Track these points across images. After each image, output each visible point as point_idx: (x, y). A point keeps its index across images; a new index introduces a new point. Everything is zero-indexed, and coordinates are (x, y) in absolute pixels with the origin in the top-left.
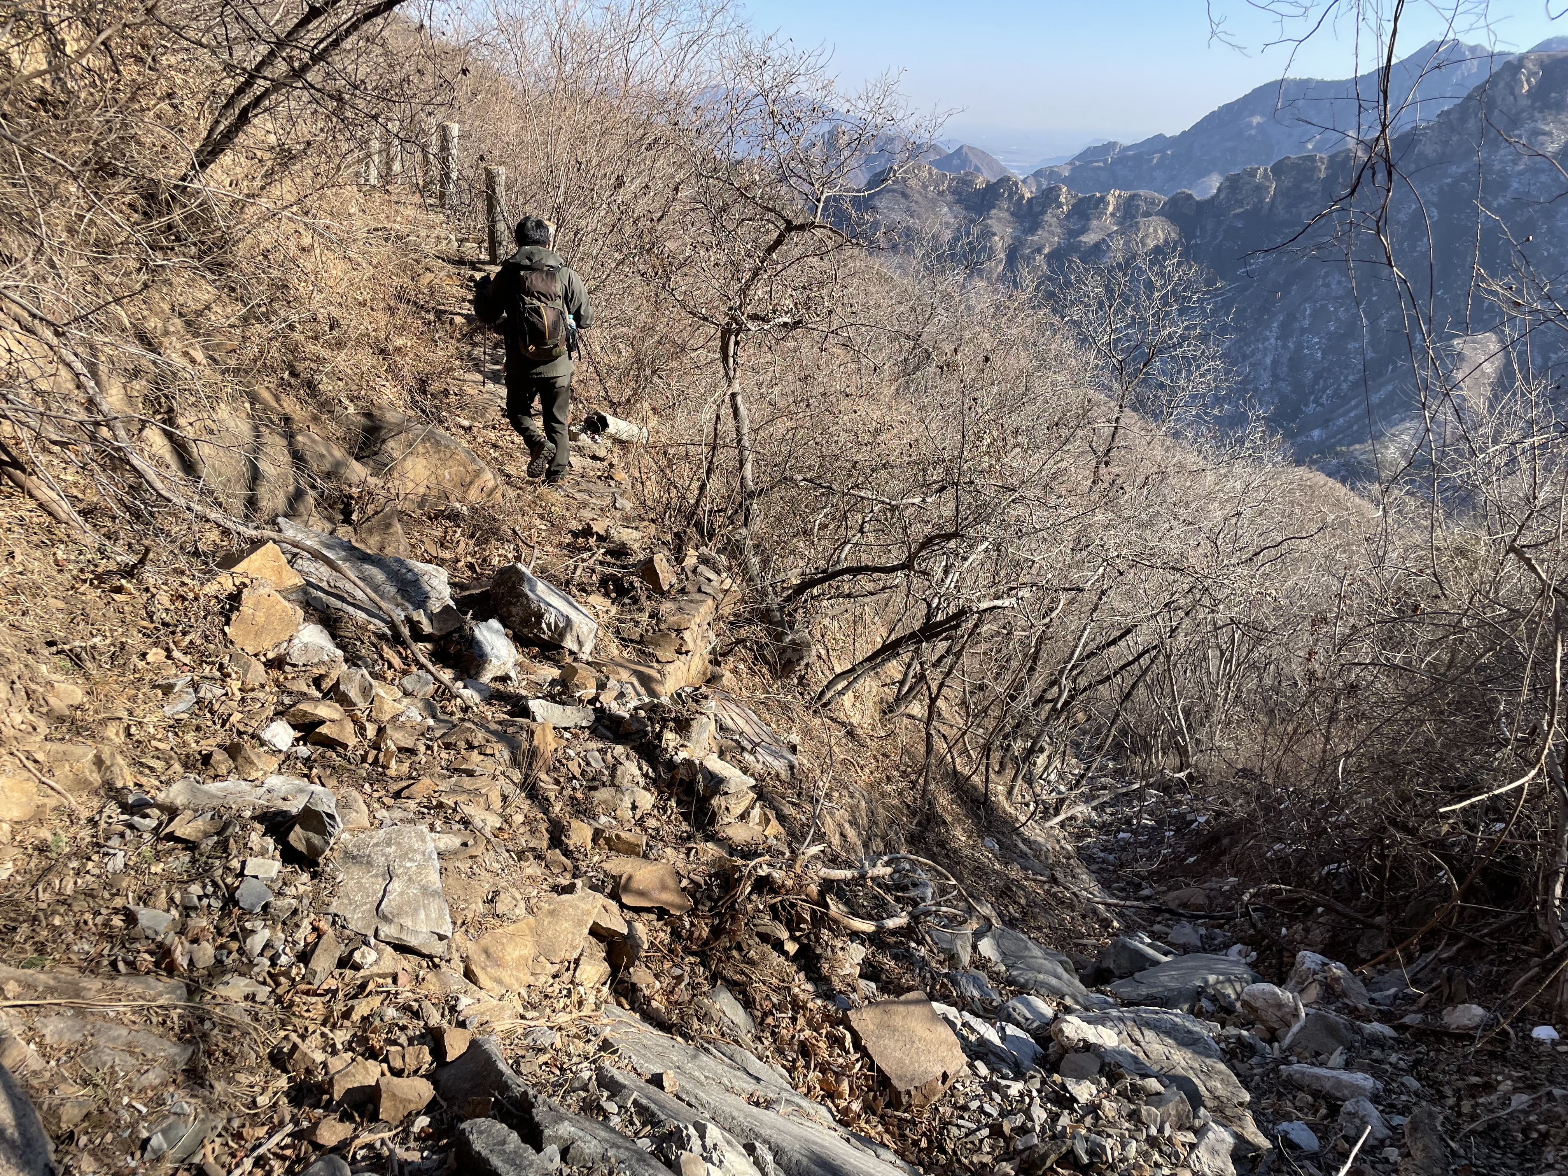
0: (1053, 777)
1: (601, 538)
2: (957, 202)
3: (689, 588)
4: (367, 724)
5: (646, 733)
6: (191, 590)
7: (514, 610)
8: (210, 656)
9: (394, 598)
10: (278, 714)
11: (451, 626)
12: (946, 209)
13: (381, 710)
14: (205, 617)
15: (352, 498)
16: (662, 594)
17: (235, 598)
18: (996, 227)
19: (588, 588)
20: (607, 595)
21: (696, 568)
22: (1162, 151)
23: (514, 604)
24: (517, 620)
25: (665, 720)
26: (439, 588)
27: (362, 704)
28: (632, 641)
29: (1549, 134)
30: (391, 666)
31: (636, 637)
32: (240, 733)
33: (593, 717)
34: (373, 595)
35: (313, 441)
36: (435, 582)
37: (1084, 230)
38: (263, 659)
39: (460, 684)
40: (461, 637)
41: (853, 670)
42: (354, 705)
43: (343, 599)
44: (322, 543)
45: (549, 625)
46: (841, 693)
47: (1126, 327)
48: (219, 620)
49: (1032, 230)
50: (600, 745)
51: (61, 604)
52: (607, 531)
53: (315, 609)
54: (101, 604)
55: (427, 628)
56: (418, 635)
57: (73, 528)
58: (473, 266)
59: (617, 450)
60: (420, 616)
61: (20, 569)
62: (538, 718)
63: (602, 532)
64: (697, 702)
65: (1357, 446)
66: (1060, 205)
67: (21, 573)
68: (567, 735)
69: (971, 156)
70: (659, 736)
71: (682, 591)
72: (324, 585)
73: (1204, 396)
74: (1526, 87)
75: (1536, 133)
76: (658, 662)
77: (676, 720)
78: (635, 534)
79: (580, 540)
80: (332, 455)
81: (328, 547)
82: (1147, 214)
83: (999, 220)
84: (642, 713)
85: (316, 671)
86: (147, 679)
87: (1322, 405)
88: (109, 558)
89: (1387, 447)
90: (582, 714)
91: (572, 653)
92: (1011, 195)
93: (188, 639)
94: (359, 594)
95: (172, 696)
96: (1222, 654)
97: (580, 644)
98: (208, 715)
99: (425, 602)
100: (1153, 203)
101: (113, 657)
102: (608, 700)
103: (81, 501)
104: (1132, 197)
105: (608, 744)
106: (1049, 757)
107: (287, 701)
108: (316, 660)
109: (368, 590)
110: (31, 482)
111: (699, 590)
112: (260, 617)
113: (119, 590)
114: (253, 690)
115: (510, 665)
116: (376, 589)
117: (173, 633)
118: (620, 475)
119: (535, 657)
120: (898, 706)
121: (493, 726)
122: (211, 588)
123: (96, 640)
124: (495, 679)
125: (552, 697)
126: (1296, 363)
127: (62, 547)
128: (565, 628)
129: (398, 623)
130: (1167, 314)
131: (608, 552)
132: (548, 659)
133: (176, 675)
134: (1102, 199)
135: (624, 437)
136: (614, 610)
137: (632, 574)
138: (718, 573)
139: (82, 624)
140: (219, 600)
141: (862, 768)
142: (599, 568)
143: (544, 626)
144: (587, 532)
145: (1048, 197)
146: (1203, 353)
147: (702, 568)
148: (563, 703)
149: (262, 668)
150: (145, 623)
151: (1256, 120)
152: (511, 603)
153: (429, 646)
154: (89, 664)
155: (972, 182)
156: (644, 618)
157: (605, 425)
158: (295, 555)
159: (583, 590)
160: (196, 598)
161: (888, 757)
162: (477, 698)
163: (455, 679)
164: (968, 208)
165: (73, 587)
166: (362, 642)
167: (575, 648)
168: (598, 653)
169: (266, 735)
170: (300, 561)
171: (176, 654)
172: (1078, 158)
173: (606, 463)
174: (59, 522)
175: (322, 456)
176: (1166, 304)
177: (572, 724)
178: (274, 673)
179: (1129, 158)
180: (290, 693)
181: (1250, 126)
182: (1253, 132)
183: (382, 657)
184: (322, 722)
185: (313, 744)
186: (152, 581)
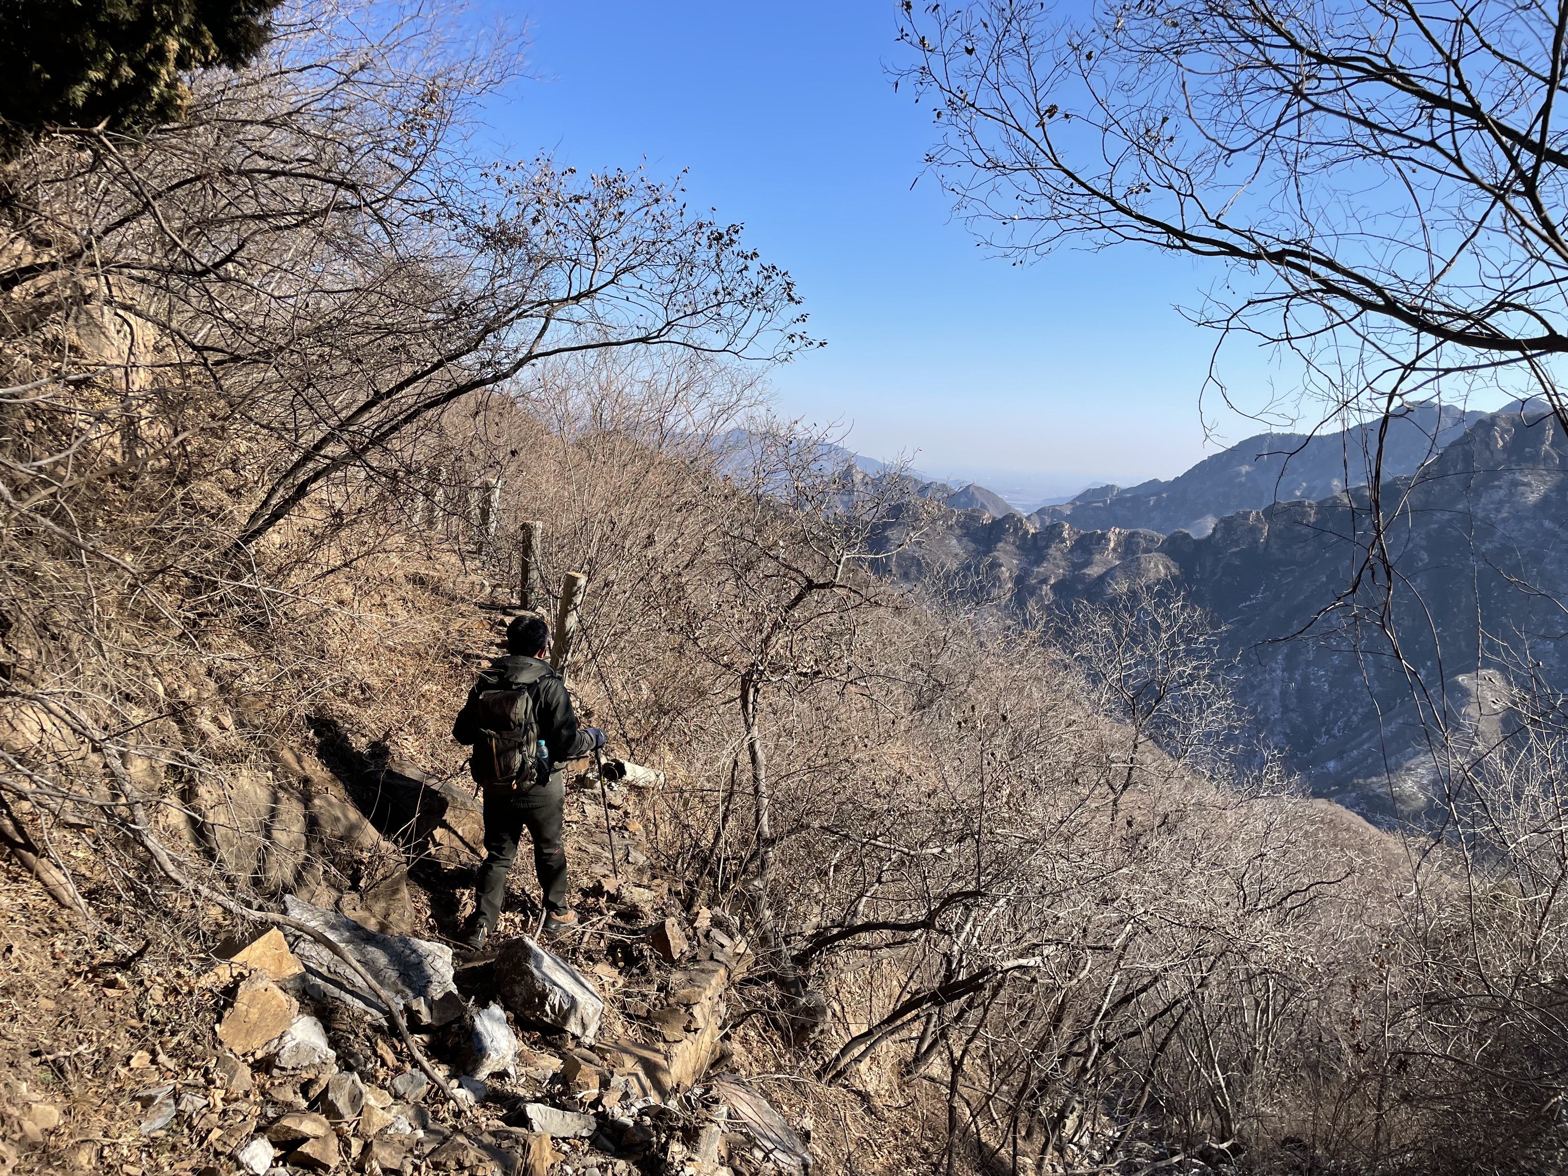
0: (1085, 1140)
1: (613, 898)
2: (965, 535)
3: (702, 955)
4: (353, 1140)
5: (651, 1144)
6: (187, 983)
7: (517, 990)
8: (196, 1059)
9: (394, 983)
10: (259, 1130)
11: (451, 1015)
12: (954, 542)
13: (368, 1122)
14: (196, 1014)
15: (362, 863)
16: (673, 962)
17: (230, 992)
18: (1003, 558)
19: (595, 956)
20: (614, 964)
21: (709, 931)
22: (1158, 494)
23: (518, 983)
24: (519, 1000)
25: (672, 1129)
26: (442, 970)
27: (349, 1116)
28: (638, 1017)
29: (1528, 484)
30: (384, 1064)
31: (643, 1013)
32: (217, 1154)
33: (594, 1126)
34: (373, 983)
35: (330, 804)
36: (438, 964)
37: (1088, 563)
38: (251, 1060)
39: (455, 1083)
40: (461, 1028)
41: (869, 1033)
42: (341, 1116)
43: (341, 986)
44: (327, 923)
45: (553, 1007)
46: (858, 1060)
47: (1136, 665)
48: (210, 1016)
49: (1038, 562)
50: (601, 1160)
51: (51, 1005)
52: (618, 890)
53: (312, 999)
54: (91, 1002)
55: (426, 1018)
56: (415, 1026)
57: (76, 913)
58: (505, 611)
59: (633, 798)
60: (420, 1006)
61: (16, 965)
62: (536, 1127)
63: (613, 891)
64: (707, 1107)
65: (1374, 779)
66: (1063, 541)
67: (16, 970)
68: (566, 1147)
69: (978, 495)
70: (664, 1148)
71: (694, 959)
72: (324, 970)
73: (1218, 733)
74: (1501, 443)
75: (1515, 484)
76: (665, 1041)
77: (684, 1129)
78: (647, 894)
79: (591, 900)
80: (346, 817)
81: (333, 927)
82: (1147, 551)
83: (1006, 552)
84: (647, 1120)
85: (305, 1076)
86: (128, 1088)
87: (1334, 736)
88: (107, 947)
89: (1404, 781)
90: (582, 1122)
91: (575, 1037)
92: (1016, 530)
93: (175, 1040)
94: (359, 981)
95: (151, 1109)
96: (1257, 1004)
97: (584, 1027)
98: (186, 1131)
99: (426, 986)
100: (1152, 540)
101: (96, 1066)
102: (612, 1104)
103: (88, 879)
104: (1132, 535)
105: (610, 1159)
106: (1080, 1118)
107: (271, 1113)
108: (306, 1063)
109: (369, 977)
110: (42, 865)
111: (712, 958)
112: (254, 1013)
113: (112, 984)
114: (236, 1100)
115: (509, 1058)
116: (376, 974)
117: (161, 1032)
118: (636, 826)
119: (535, 1043)
120: (917, 1066)
121: (487, 1139)
122: (206, 981)
123: (81, 1048)
124: (493, 1075)
125: (551, 1100)
126: (1304, 693)
127: (62, 935)
128: (569, 1010)
129: (397, 1013)
130: (1175, 654)
131: (619, 915)
132: (549, 1044)
133: (158, 1083)
134: (1103, 536)
135: (641, 783)
136: (621, 982)
137: (642, 940)
138: (731, 937)
139: (70, 1027)
140: (214, 995)
141: (880, 1147)
142: (607, 934)
143: (548, 1008)
144: (597, 891)
145: (1052, 533)
146: (1213, 692)
147: (715, 932)
148: (563, 1107)
149: (248, 1071)
150: (134, 1022)
151: (1245, 469)
152: (514, 981)
153: (426, 1038)
154: (70, 1076)
155: (979, 518)
156: (652, 991)
157: (623, 772)
158: (297, 938)
159: (590, 958)
160: (190, 993)
161: (908, 1133)
162: (471, 1099)
163: (450, 1077)
164: (974, 541)
165: (66, 983)
166: (357, 1035)
167: (578, 1032)
168: (602, 1034)
169: (244, 1157)
170: (302, 945)
171: (162, 1058)
172: (1078, 498)
173: (621, 812)
174: (63, 906)
175: (337, 819)
176: (1173, 644)
177: (571, 1134)
178: (261, 1078)
179: (1127, 500)
180: (275, 1104)
181: (1239, 474)
182: (1243, 479)
183: (375, 1053)
184: (305, 1139)
185: (293, 1165)
186: (147, 971)
